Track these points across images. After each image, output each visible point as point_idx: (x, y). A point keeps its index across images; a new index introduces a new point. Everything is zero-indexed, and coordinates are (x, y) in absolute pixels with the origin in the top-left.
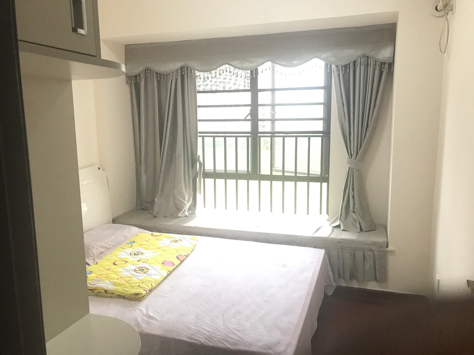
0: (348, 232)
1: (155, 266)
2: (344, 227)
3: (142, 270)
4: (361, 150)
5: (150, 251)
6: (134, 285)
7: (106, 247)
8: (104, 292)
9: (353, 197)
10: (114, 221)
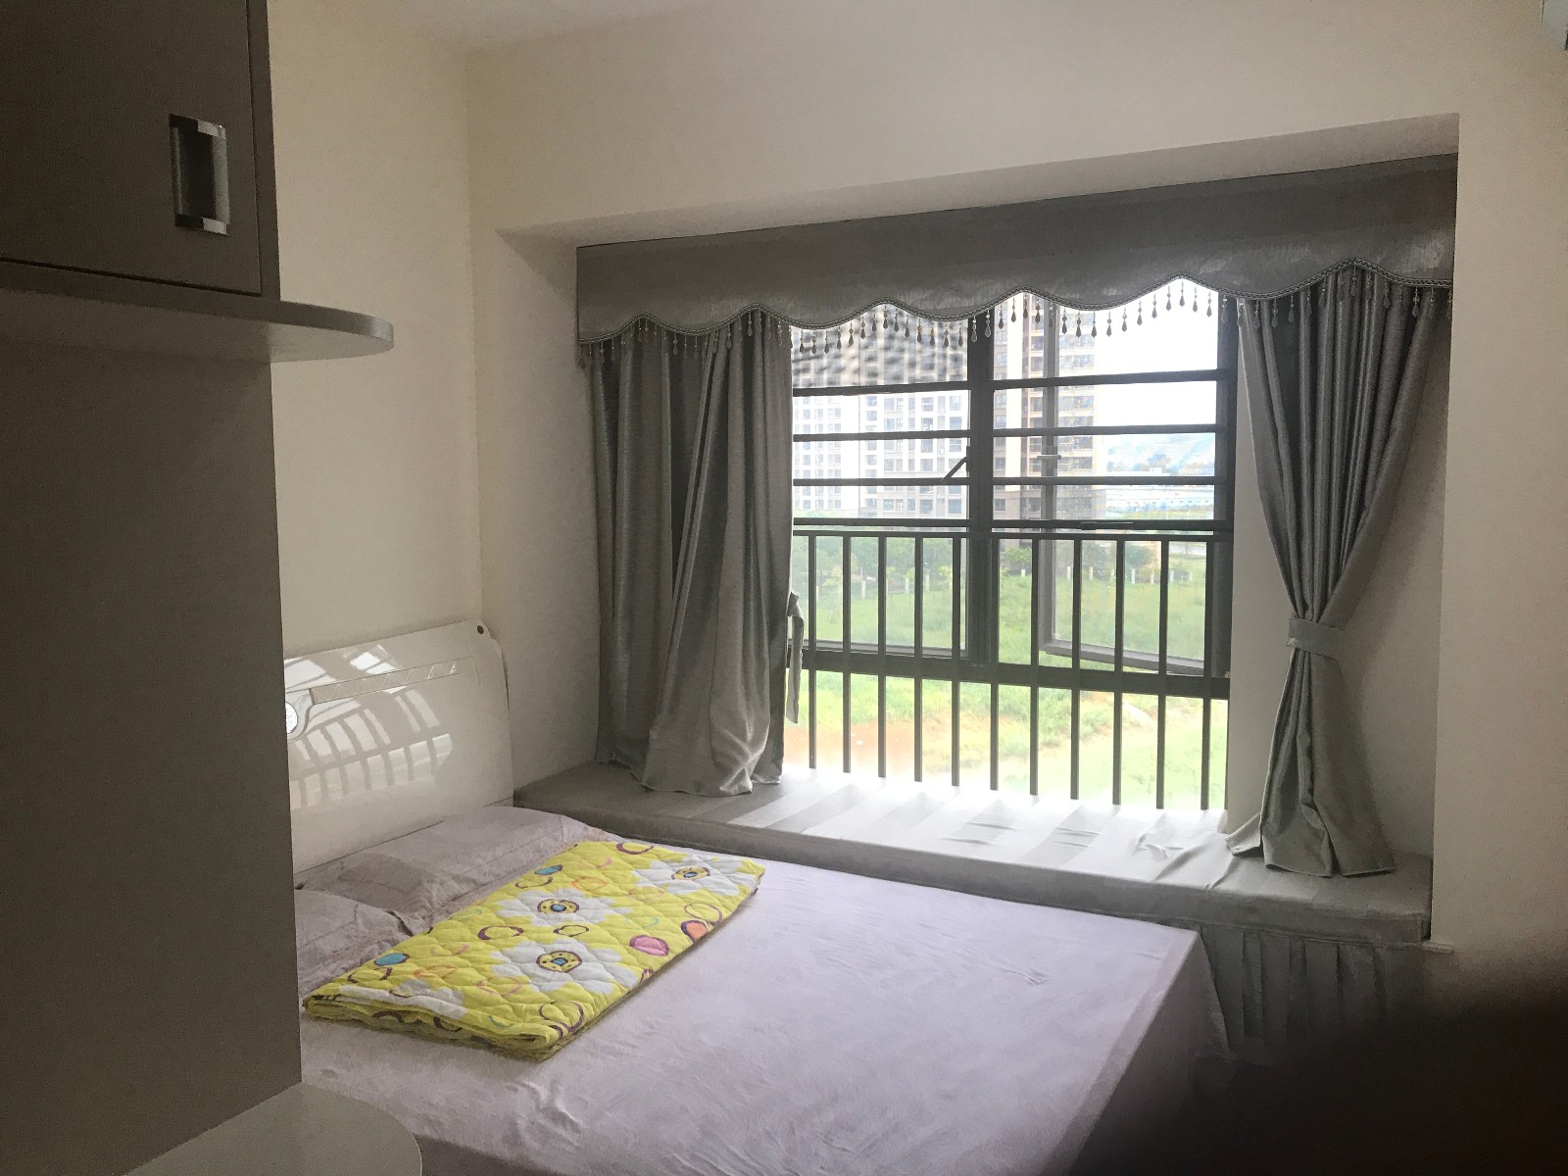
0: (1285, 875)
1: (604, 951)
2: (1275, 856)
3: (562, 960)
4: (1338, 588)
5: (601, 901)
6: (525, 1006)
7: (474, 881)
8: (432, 1022)
9: (1310, 752)
10: (520, 799)
